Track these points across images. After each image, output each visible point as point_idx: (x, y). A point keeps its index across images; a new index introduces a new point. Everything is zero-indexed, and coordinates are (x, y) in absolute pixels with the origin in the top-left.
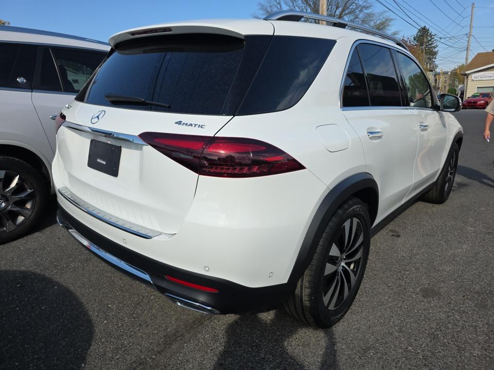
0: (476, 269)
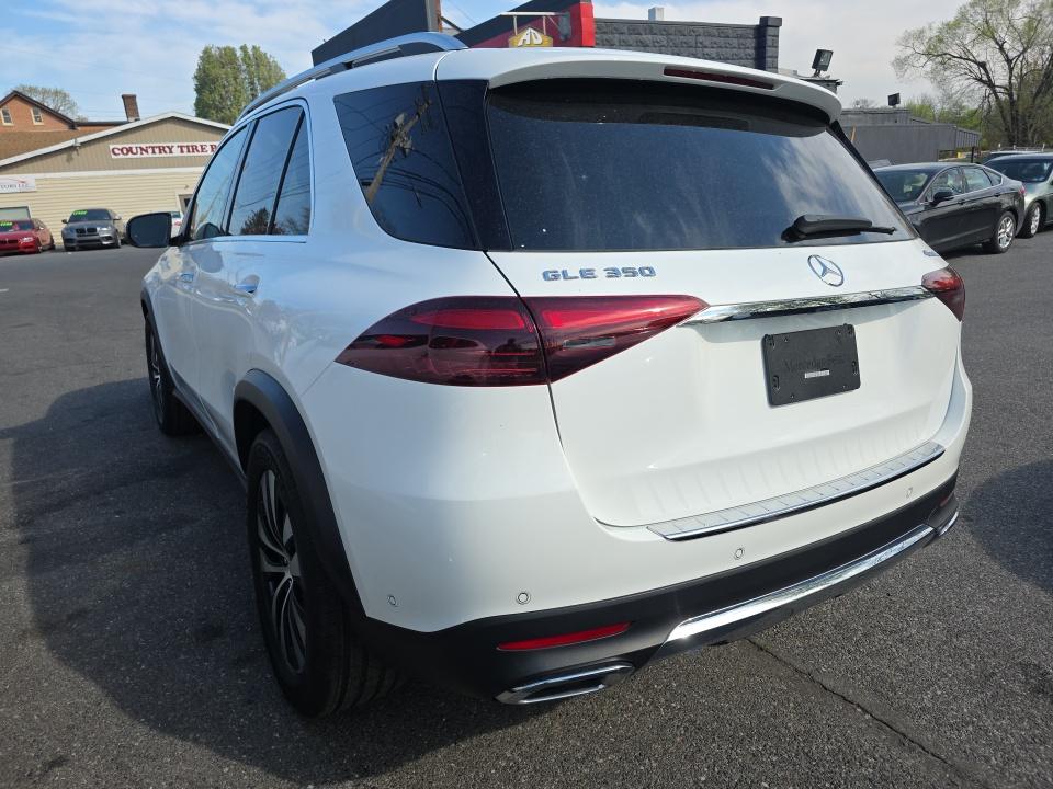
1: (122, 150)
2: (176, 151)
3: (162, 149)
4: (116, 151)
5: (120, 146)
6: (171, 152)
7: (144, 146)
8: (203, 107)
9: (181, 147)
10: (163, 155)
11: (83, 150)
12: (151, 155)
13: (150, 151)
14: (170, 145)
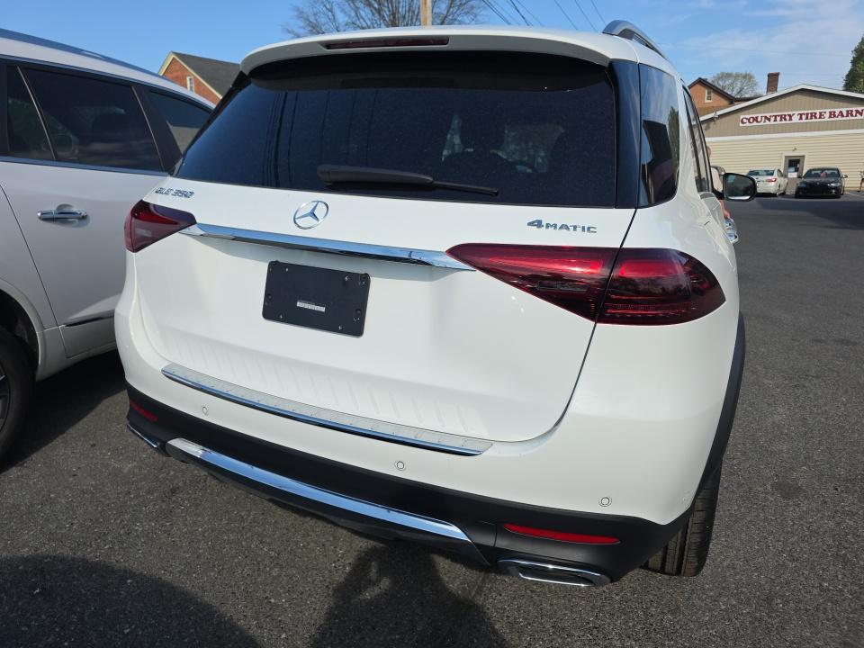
0: (820, 444)
1: (749, 120)
2: (796, 119)
3: (784, 118)
4: (745, 120)
5: (748, 117)
6: (791, 119)
7: (768, 115)
8: (854, 77)
9: (801, 115)
10: (783, 122)
11: (719, 121)
12: (772, 122)
13: (773, 119)
14: (791, 113)
